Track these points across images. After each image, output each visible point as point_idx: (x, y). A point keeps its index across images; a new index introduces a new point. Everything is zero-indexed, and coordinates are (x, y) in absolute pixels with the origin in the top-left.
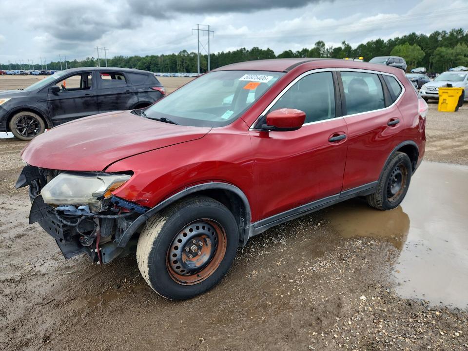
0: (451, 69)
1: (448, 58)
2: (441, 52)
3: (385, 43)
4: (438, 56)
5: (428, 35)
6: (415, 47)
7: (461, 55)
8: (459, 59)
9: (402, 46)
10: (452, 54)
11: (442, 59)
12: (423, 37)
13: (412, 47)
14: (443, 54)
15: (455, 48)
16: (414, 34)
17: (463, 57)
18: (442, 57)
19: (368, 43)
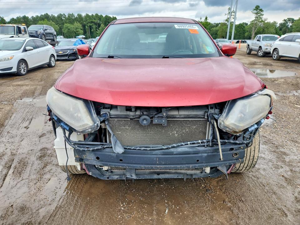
0: (77, 37)
1: (72, 30)
2: (68, 26)
3: (30, 19)
4: (67, 29)
5: (56, 15)
6: (51, 23)
7: (79, 29)
8: (78, 31)
9: (43, 21)
10: (74, 28)
11: (69, 31)
12: (54, 17)
13: (50, 23)
14: (69, 28)
15: (74, 24)
16: (47, 14)
17: (80, 30)
18: (69, 29)
19: (17, 18)
